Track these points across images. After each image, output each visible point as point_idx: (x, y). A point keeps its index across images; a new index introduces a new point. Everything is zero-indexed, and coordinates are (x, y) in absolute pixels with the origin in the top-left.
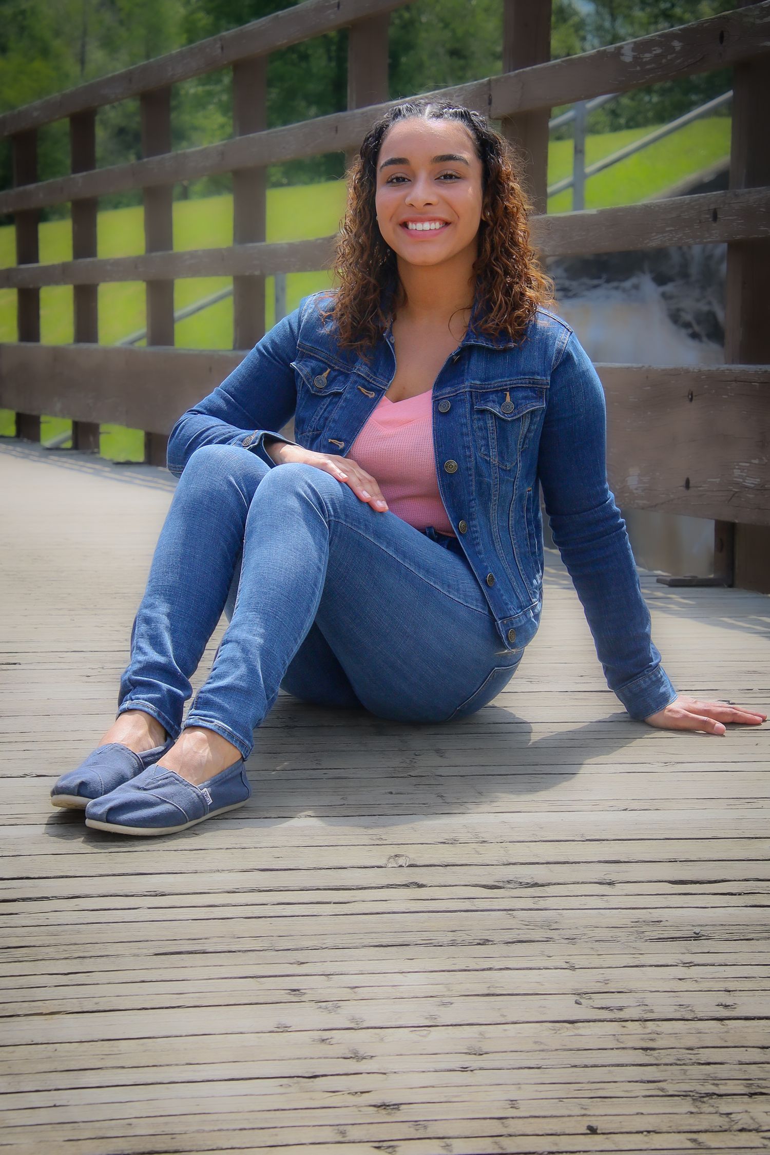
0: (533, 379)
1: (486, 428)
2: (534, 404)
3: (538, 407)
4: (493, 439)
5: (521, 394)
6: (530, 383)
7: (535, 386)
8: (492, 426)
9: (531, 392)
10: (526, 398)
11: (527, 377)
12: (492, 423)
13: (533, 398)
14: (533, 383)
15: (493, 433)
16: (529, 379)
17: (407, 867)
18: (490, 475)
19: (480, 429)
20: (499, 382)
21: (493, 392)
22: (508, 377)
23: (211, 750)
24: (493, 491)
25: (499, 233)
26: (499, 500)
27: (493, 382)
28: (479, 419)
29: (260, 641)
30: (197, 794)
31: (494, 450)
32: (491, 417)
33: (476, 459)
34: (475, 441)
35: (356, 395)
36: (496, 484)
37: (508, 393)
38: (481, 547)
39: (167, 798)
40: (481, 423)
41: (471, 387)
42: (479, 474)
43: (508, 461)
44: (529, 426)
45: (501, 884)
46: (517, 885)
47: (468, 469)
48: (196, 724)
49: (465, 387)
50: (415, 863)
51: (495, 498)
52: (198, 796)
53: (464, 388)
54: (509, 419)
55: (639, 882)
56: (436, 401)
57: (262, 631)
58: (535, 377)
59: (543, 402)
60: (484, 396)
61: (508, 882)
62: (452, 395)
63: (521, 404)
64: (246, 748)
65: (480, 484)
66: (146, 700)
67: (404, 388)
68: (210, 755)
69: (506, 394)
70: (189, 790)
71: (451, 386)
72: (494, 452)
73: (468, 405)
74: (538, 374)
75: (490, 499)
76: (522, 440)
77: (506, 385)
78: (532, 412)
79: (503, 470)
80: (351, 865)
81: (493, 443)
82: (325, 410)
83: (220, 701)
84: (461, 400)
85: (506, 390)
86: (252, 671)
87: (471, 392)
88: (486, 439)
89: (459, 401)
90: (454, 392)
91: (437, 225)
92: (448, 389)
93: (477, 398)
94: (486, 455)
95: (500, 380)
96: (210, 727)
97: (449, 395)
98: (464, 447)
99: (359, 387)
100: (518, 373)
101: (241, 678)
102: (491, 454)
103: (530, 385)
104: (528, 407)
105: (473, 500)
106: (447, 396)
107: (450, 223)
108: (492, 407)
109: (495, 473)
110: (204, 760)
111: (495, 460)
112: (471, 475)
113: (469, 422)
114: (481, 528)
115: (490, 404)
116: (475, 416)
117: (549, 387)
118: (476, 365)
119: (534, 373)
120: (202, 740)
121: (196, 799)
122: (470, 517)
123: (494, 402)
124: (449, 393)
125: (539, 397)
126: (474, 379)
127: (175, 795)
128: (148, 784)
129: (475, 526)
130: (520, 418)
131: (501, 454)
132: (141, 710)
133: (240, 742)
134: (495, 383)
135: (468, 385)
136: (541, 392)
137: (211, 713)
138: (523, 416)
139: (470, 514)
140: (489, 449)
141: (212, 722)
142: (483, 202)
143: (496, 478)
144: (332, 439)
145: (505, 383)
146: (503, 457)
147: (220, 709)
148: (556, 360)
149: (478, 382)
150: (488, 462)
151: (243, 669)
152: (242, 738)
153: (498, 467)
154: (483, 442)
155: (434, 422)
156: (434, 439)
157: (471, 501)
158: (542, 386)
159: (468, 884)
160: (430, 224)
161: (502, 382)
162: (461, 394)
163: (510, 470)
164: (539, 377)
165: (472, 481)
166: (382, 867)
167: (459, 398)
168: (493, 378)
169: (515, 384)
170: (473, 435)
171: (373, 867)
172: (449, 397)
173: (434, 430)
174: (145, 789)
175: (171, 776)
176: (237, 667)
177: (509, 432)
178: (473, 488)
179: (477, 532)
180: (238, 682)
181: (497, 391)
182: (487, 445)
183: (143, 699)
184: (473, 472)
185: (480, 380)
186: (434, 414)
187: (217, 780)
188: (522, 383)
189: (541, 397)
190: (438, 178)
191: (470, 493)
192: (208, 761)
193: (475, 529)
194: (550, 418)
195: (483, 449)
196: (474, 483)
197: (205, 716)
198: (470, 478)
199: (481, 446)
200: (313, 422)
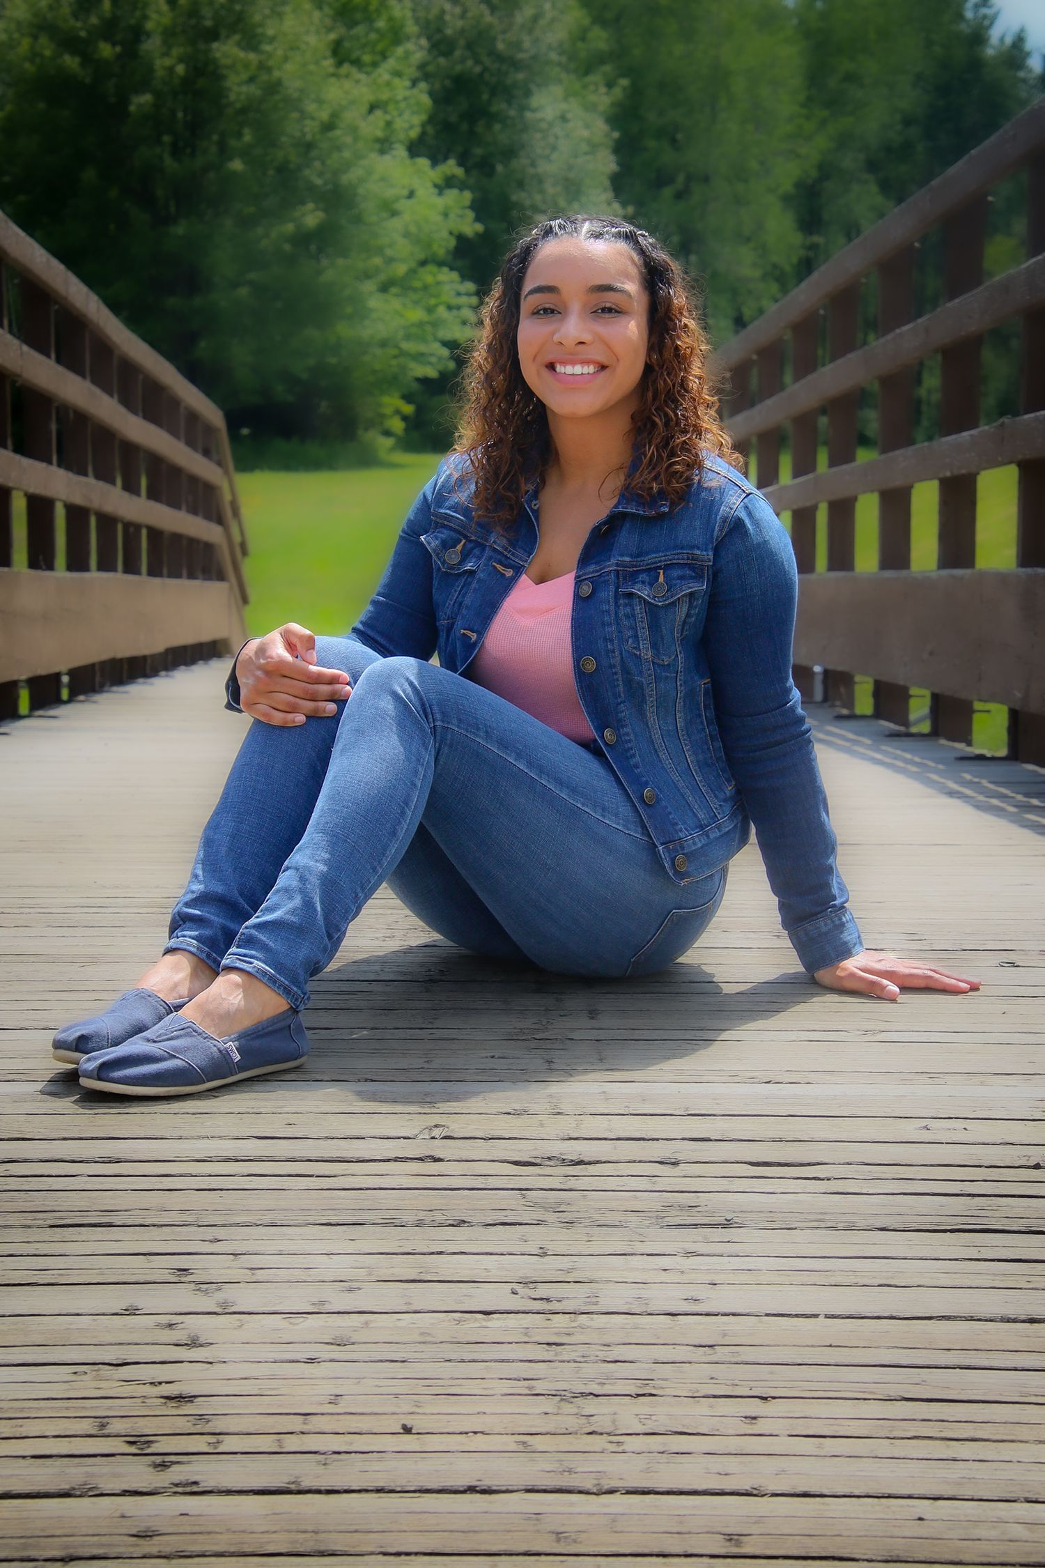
0: (692, 554)
1: (634, 616)
2: (691, 585)
3: (696, 589)
4: (643, 628)
5: (676, 573)
6: (688, 559)
7: (694, 562)
8: (641, 613)
9: (690, 569)
10: (682, 578)
11: (685, 551)
12: (640, 609)
13: (691, 578)
14: (693, 559)
15: (642, 622)
16: (688, 553)
17: (441, 1139)
18: (641, 673)
19: (627, 616)
20: (654, 558)
21: (644, 571)
22: (663, 552)
23: (244, 996)
24: (647, 691)
25: (665, 378)
26: (658, 700)
27: (646, 558)
28: (626, 605)
29: (322, 868)
30: (218, 1049)
31: (645, 642)
32: (640, 602)
33: (621, 654)
34: (620, 632)
35: (490, 574)
36: (651, 683)
37: (661, 572)
38: (637, 759)
39: (177, 1052)
40: (628, 609)
41: (617, 565)
42: (626, 671)
43: (665, 655)
44: (688, 610)
45: (538, 1161)
46: (558, 1163)
47: (612, 666)
48: (233, 965)
49: (611, 565)
50: (452, 1135)
51: (651, 699)
52: (220, 1051)
53: (609, 566)
54: (660, 604)
55: (712, 1163)
56: (579, 582)
57: (327, 856)
58: (695, 552)
59: (703, 582)
60: (632, 577)
61: (549, 1158)
62: (596, 575)
63: (675, 585)
64: (293, 996)
65: (629, 683)
66: (193, 939)
67: (549, 566)
68: (243, 1003)
69: (659, 573)
70: (209, 1043)
71: (595, 563)
72: (645, 644)
73: (612, 588)
74: (698, 549)
75: (643, 701)
76: (680, 627)
77: (660, 562)
78: (691, 595)
79: (658, 665)
80: (372, 1135)
81: (644, 633)
82: (459, 594)
83: (265, 939)
84: (605, 581)
85: (660, 568)
86: (308, 904)
87: (618, 571)
88: (635, 629)
89: (602, 583)
90: (598, 572)
91: (591, 369)
92: (592, 568)
93: (625, 578)
94: (635, 648)
95: (654, 555)
96: (248, 969)
97: (593, 575)
98: (605, 640)
99: (495, 564)
100: (675, 547)
101: (293, 912)
102: (641, 647)
103: (689, 562)
104: (683, 589)
105: (621, 703)
106: (590, 576)
107: (607, 367)
108: (639, 590)
109: (649, 670)
110: (232, 1009)
111: (646, 654)
112: (616, 673)
113: (612, 608)
114: (636, 736)
115: (639, 586)
116: (621, 601)
117: (711, 564)
118: (626, 538)
119: (692, 547)
120: (237, 985)
121: (217, 1054)
122: (618, 725)
123: (643, 582)
124: (593, 572)
125: (698, 577)
126: (622, 555)
127: (189, 1049)
128: (160, 1036)
129: (628, 734)
130: (673, 603)
131: (654, 646)
132: (185, 950)
133: (285, 988)
134: (650, 558)
135: (613, 563)
136: (702, 570)
137: (253, 952)
138: (679, 598)
139: (620, 721)
140: (638, 641)
141: (251, 963)
142: (649, 342)
143: (650, 675)
144: (464, 630)
145: (659, 559)
146: (658, 650)
147: (264, 947)
148: (721, 530)
149: (627, 559)
150: (639, 657)
151: (297, 901)
152: (287, 983)
153: (653, 662)
154: (631, 633)
155: (573, 609)
156: (572, 631)
157: (619, 704)
158: (703, 563)
159: (496, 1159)
160: (583, 368)
161: (656, 557)
162: (606, 574)
163: (668, 665)
164: (698, 552)
165: (618, 680)
166: (410, 1138)
167: (603, 578)
168: (647, 554)
169: (671, 560)
170: (618, 624)
171: (399, 1138)
172: (593, 577)
173: (572, 619)
174: (155, 1042)
175: (188, 1027)
176: (291, 898)
177: (662, 620)
178: (621, 689)
179: (630, 741)
180: (288, 917)
181: (649, 570)
182: (636, 636)
183: (190, 937)
184: (618, 670)
185: (631, 556)
186: (574, 599)
187: (250, 1033)
188: (678, 559)
189: (702, 577)
190: (595, 312)
191: (617, 696)
192: (238, 1010)
193: (627, 738)
194: (714, 601)
195: (630, 641)
196: (621, 683)
197: (245, 955)
198: (615, 677)
199: (629, 638)
200: (448, 608)
